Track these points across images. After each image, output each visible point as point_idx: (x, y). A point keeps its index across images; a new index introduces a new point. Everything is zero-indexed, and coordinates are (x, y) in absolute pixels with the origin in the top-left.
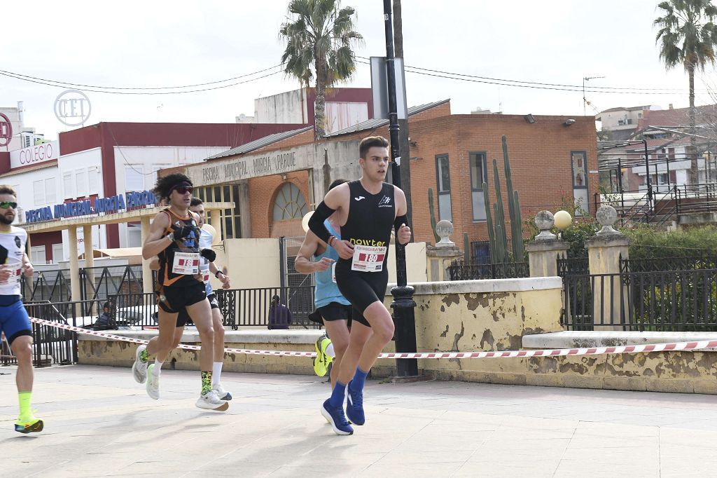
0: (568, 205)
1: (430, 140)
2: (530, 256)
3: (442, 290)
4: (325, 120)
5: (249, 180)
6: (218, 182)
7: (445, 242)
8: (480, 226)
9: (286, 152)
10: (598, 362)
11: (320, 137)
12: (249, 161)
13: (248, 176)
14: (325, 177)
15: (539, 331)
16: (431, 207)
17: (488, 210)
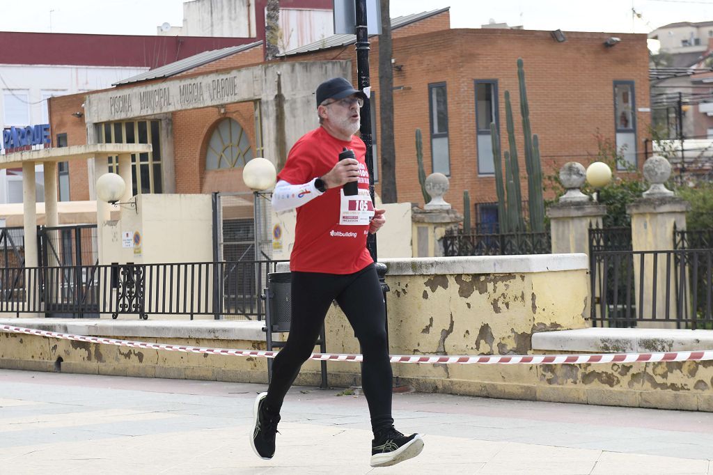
0: (608, 154)
1: (420, 63)
2: (553, 225)
3: (424, 270)
4: (278, 34)
5: (173, 113)
6: (130, 115)
7: (438, 203)
8: (486, 181)
9: (224, 77)
10: (633, 371)
11: (271, 56)
12: (174, 87)
13: (171, 109)
14: (277, 110)
15: (555, 327)
16: (419, 155)
17: (497, 160)
